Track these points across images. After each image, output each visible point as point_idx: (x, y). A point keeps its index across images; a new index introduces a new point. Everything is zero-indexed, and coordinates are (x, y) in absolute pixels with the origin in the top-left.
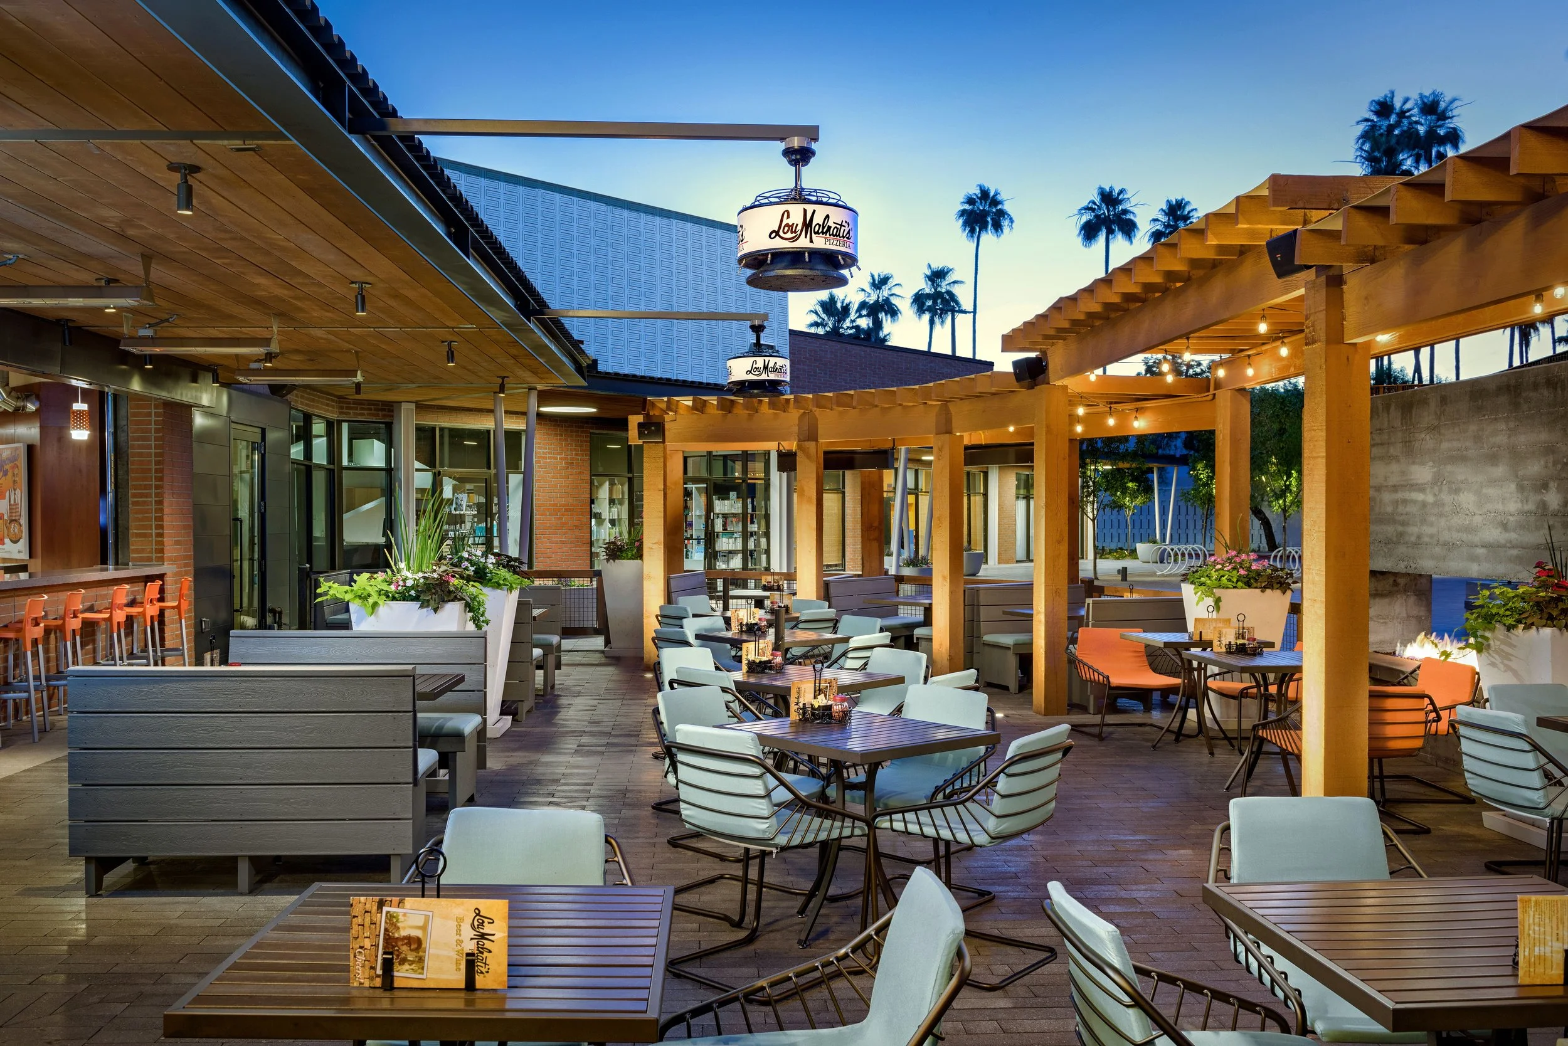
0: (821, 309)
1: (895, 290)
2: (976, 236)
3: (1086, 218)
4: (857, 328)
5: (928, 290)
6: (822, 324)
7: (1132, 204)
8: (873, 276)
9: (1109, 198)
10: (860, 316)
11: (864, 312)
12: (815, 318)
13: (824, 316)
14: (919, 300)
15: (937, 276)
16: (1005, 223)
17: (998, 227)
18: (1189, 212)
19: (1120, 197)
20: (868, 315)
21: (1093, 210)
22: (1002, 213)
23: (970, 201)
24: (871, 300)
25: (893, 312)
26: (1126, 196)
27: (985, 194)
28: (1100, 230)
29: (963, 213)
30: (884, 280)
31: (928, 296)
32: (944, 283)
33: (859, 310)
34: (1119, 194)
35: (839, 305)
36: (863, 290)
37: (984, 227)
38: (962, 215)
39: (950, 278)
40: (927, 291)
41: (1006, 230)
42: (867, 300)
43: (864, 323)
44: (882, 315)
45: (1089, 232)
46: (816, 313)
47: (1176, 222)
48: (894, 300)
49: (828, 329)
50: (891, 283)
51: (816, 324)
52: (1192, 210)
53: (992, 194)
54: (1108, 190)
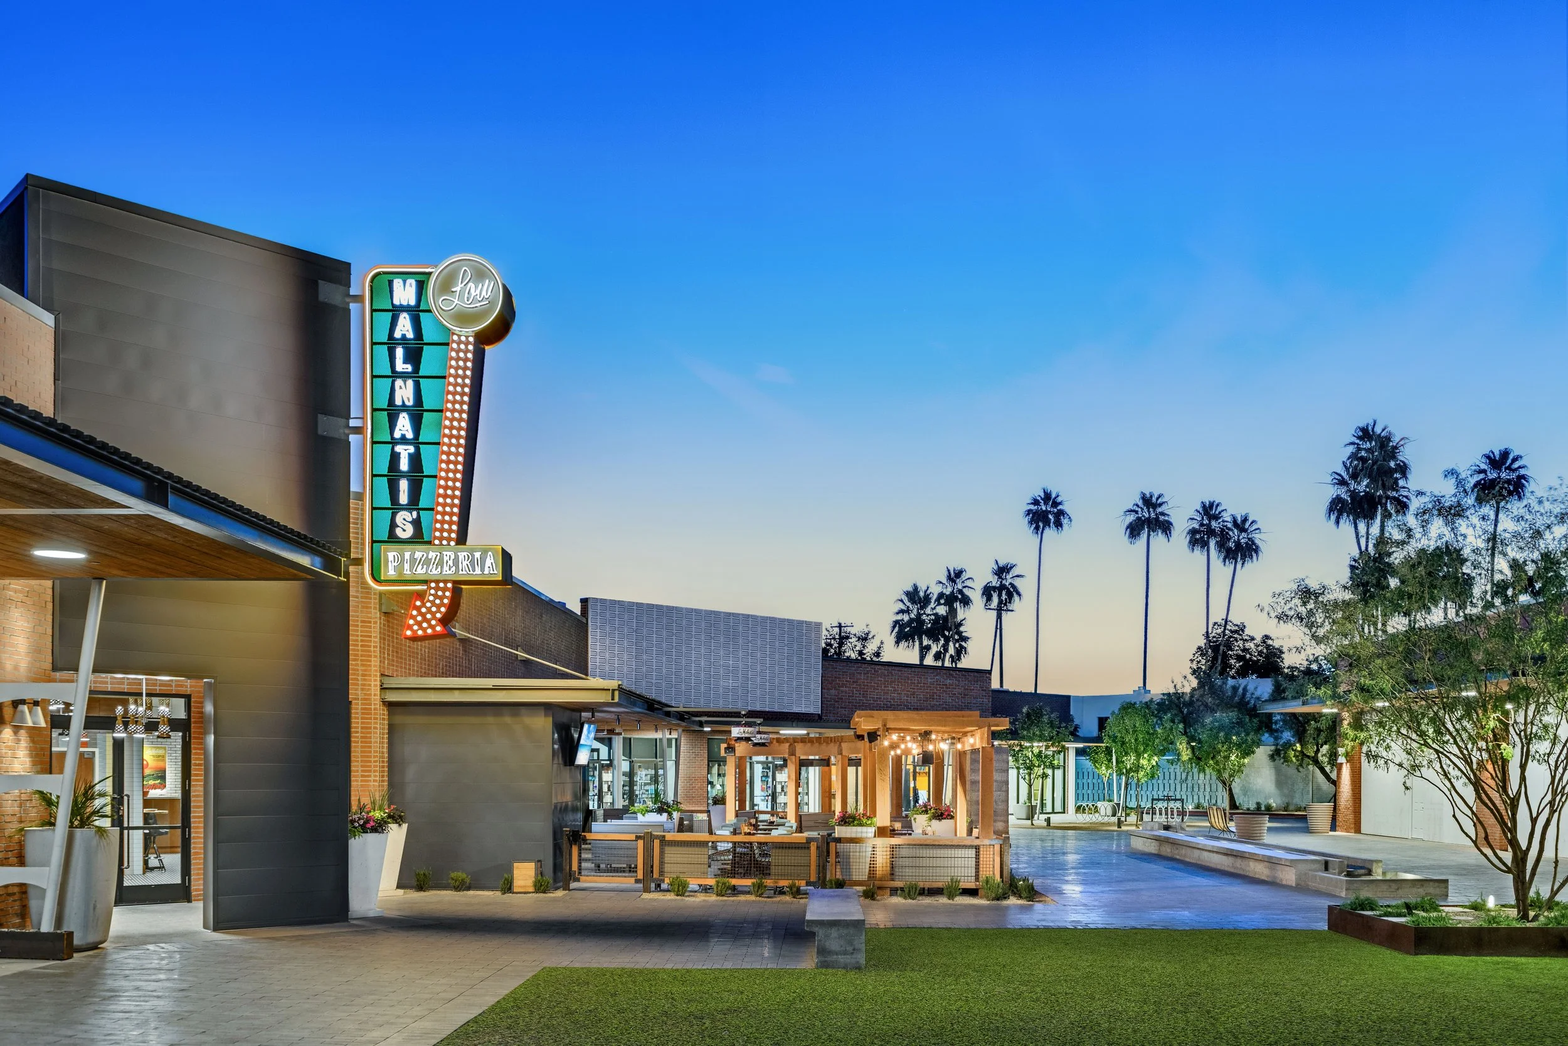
0: (906, 598)
1: (968, 583)
2: (1039, 532)
3: (1131, 518)
4: (936, 615)
5: (995, 582)
6: (907, 611)
7: (1170, 507)
8: (949, 570)
9: (1148, 502)
10: (939, 604)
11: (942, 601)
12: (902, 606)
13: (908, 604)
14: (987, 592)
15: (1002, 571)
16: (1065, 521)
17: (1059, 525)
18: (1220, 513)
19: (1158, 502)
20: (944, 604)
21: (1136, 512)
22: (1061, 513)
23: (1036, 502)
24: (948, 591)
25: (966, 601)
26: (1164, 500)
27: (1047, 496)
28: (1143, 529)
29: (1029, 512)
30: (959, 574)
31: (994, 588)
32: (1009, 577)
33: (938, 600)
34: (1157, 499)
35: (922, 594)
36: (941, 582)
37: (1047, 523)
38: (1028, 514)
39: (1014, 572)
40: (994, 584)
41: (1065, 526)
42: (944, 591)
43: (942, 610)
44: (957, 605)
45: (1134, 530)
46: (902, 601)
47: (1210, 521)
48: (966, 591)
49: (913, 616)
50: (964, 576)
51: (901, 611)
52: (1223, 511)
53: (1053, 496)
54: (1148, 496)
